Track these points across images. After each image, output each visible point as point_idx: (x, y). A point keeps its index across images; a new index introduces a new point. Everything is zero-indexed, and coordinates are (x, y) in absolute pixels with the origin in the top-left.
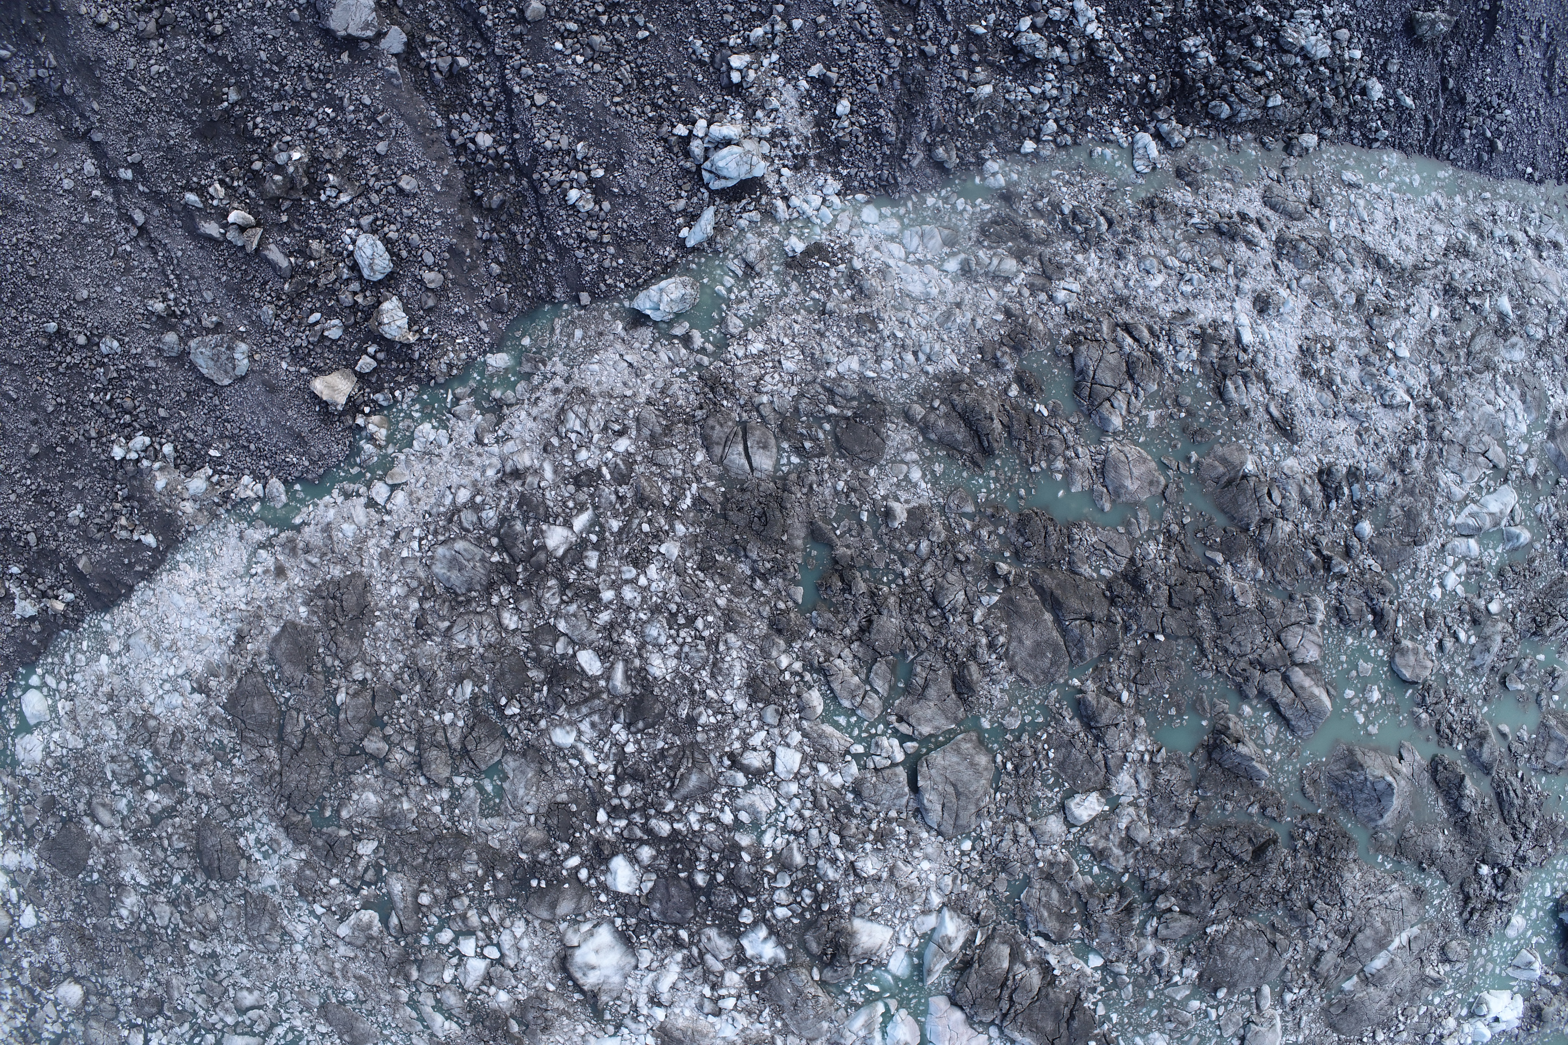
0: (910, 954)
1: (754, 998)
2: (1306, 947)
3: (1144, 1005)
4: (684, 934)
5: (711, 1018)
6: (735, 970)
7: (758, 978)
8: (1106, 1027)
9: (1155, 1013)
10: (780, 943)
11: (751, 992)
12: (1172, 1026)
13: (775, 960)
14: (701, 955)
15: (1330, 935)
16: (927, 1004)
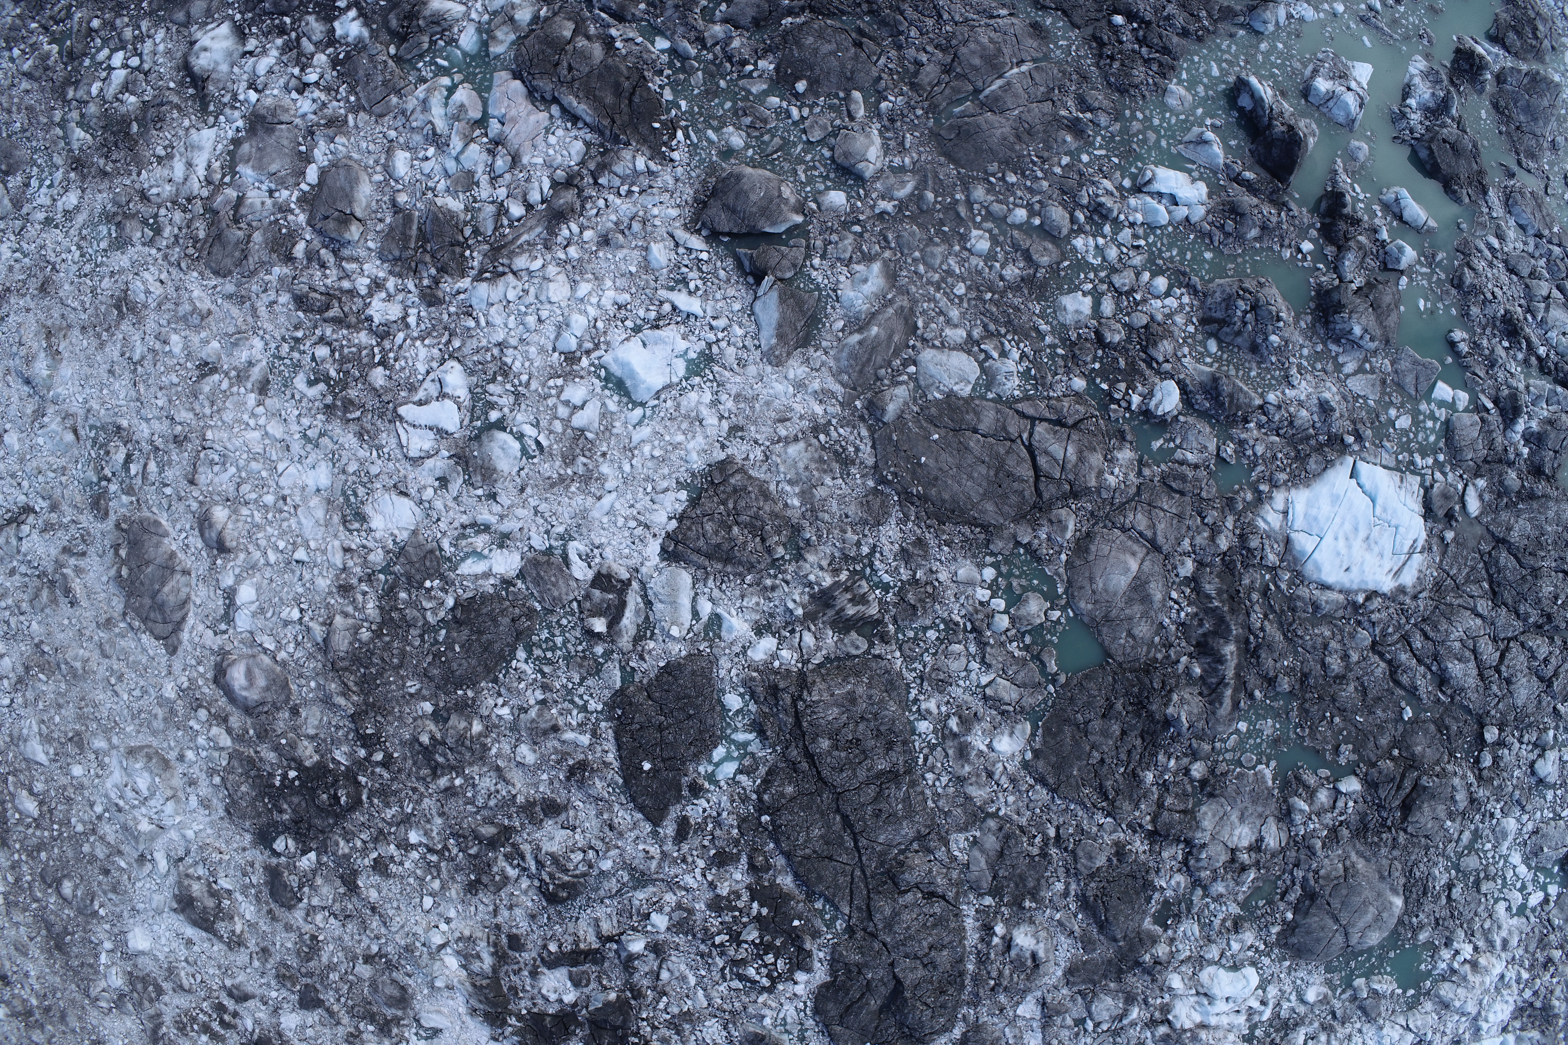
0: (479, 30)
1: (335, 73)
2: (901, 59)
3: (716, 95)
4: (287, 20)
5: (294, 95)
6: (323, 52)
7: (341, 56)
8: (673, 112)
9: (728, 105)
10: (366, 24)
11: (334, 69)
12: (748, 120)
13: (360, 39)
14: (298, 38)
15: (929, 48)
16: (491, 80)
